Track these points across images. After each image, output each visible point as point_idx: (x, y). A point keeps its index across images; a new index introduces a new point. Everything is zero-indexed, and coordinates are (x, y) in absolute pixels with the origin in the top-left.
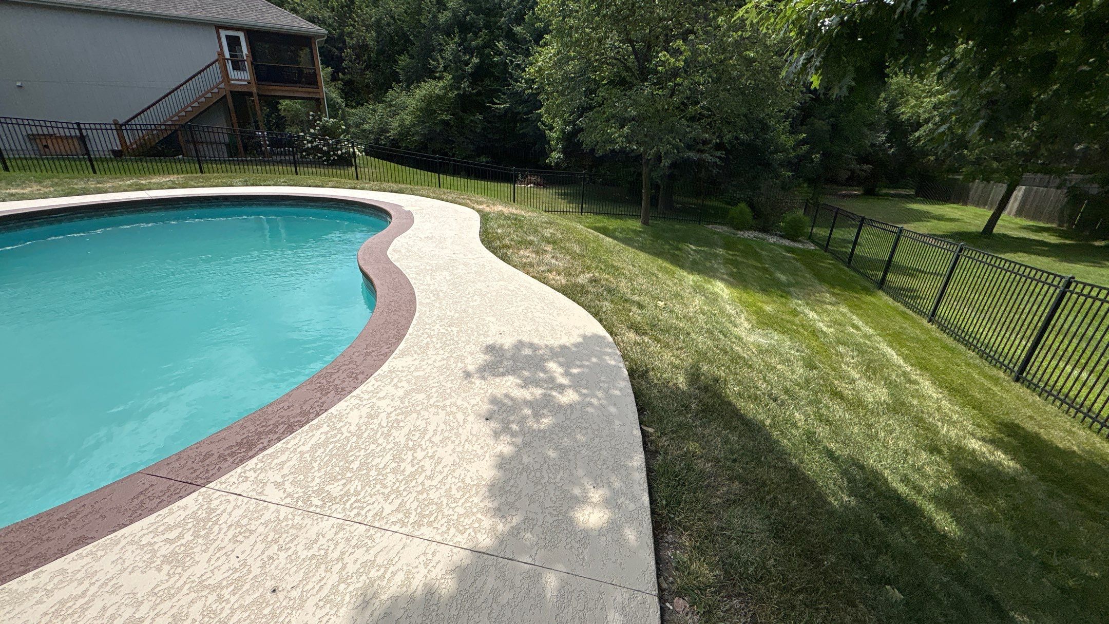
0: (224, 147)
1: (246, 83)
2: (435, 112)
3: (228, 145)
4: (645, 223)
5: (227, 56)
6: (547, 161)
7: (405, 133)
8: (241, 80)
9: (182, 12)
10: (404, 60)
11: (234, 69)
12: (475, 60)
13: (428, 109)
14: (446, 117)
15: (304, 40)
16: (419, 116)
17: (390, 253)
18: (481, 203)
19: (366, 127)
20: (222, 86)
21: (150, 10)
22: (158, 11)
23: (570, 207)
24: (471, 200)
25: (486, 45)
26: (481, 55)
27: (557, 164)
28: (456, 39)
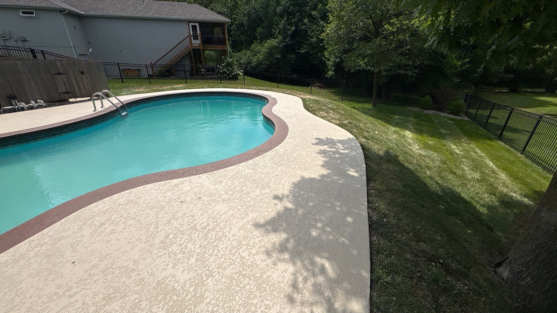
0: (188, 72)
1: (198, 45)
2: (273, 54)
3: (190, 72)
4: (374, 105)
5: (192, 34)
6: (326, 76)
7: (259, 64)
8: (197, 44)
9: (176, 17)
10: (259, 30)
11: (194, 39)
12: (293, 28)
13: (270, 53)
14: (279, 56)
15: (221, 25)
16: (266, 56)
17: (273, 111)
18: (301, 95)
19: (242, 61)
20: (190, 47)
21: (165, 17)
22: (168, 17)
23: (336, 98)
24: (296, 94)
25: (299, 21)
26: (297, 26)
27: (331, 77)
28: (285, 19)
